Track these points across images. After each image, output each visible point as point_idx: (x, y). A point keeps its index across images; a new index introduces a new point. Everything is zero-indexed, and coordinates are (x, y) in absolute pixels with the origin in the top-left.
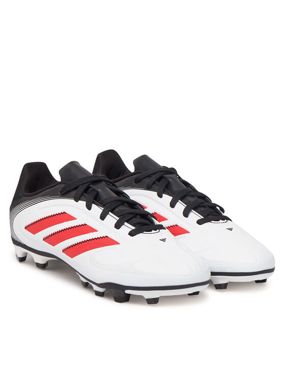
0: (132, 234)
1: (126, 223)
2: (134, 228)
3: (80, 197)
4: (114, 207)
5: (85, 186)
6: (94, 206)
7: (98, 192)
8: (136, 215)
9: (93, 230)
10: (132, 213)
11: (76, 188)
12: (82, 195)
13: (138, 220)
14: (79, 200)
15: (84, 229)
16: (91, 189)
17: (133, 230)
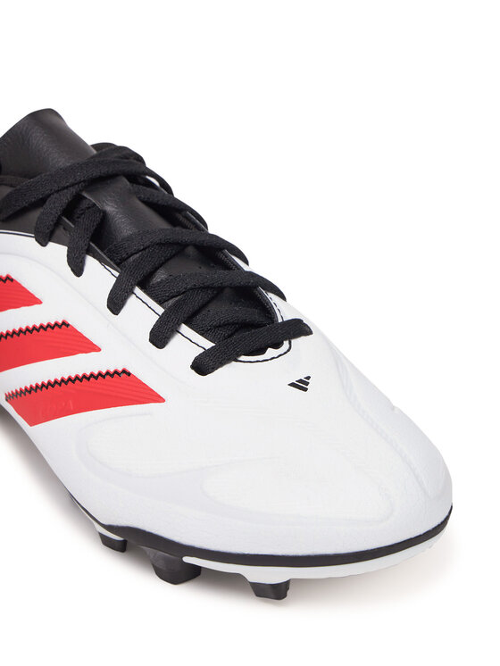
0: (203, 366)
1: (184, 328)
2: (209, 345)
3: (52, 233)
4: (148, 269)
5: (66, 197)
6: (91, 263)
7: (105, 215)
8: (217, 292)
9: (88, 347)
10: (205, 288)
11: (41, 202)
12: (58, 223)
13: (222, 310)
14: (50, 240)
15: (62, 338)
16: (84, 205)
17: (207, 353)
